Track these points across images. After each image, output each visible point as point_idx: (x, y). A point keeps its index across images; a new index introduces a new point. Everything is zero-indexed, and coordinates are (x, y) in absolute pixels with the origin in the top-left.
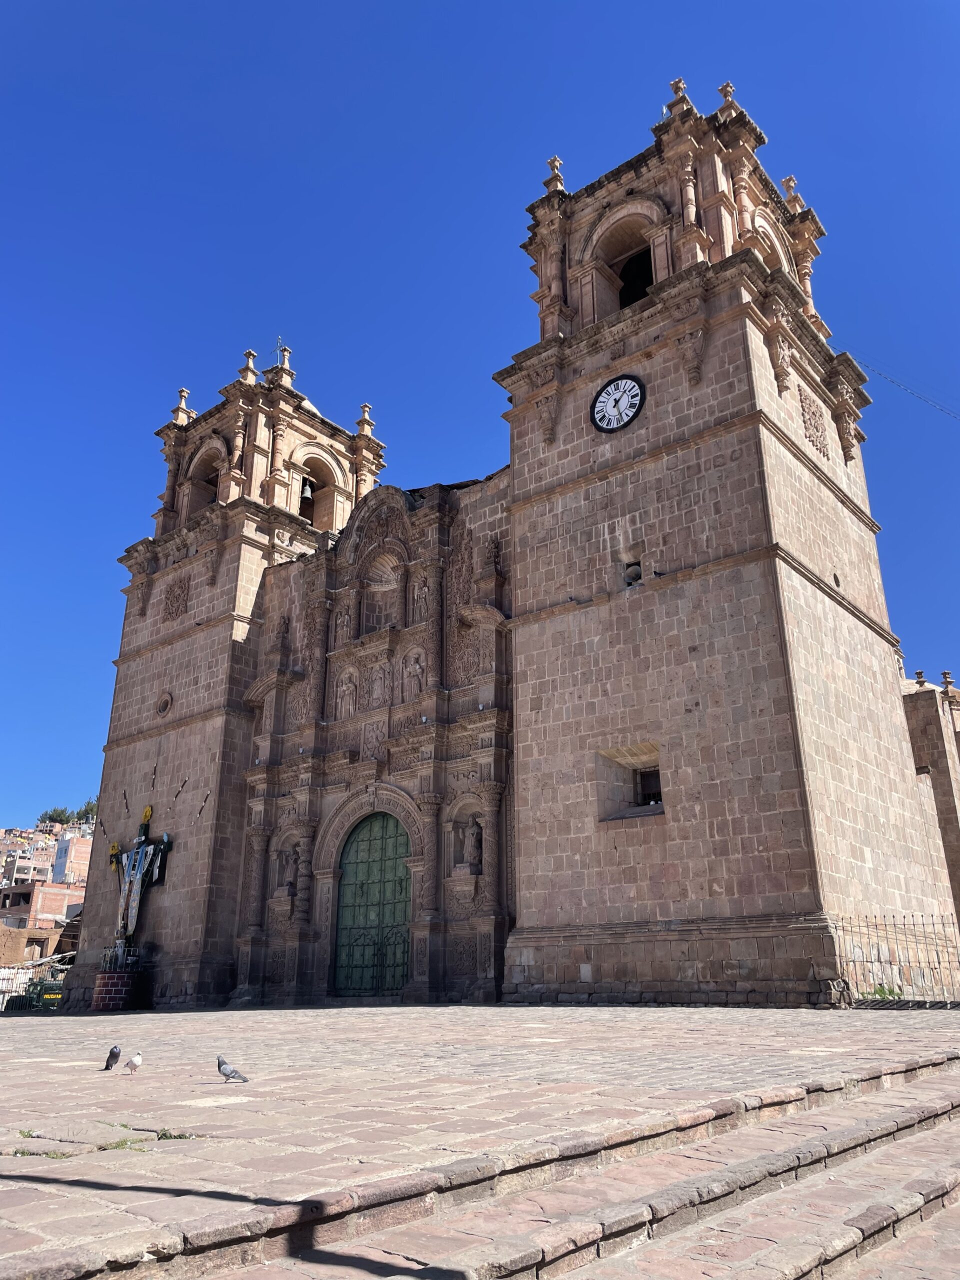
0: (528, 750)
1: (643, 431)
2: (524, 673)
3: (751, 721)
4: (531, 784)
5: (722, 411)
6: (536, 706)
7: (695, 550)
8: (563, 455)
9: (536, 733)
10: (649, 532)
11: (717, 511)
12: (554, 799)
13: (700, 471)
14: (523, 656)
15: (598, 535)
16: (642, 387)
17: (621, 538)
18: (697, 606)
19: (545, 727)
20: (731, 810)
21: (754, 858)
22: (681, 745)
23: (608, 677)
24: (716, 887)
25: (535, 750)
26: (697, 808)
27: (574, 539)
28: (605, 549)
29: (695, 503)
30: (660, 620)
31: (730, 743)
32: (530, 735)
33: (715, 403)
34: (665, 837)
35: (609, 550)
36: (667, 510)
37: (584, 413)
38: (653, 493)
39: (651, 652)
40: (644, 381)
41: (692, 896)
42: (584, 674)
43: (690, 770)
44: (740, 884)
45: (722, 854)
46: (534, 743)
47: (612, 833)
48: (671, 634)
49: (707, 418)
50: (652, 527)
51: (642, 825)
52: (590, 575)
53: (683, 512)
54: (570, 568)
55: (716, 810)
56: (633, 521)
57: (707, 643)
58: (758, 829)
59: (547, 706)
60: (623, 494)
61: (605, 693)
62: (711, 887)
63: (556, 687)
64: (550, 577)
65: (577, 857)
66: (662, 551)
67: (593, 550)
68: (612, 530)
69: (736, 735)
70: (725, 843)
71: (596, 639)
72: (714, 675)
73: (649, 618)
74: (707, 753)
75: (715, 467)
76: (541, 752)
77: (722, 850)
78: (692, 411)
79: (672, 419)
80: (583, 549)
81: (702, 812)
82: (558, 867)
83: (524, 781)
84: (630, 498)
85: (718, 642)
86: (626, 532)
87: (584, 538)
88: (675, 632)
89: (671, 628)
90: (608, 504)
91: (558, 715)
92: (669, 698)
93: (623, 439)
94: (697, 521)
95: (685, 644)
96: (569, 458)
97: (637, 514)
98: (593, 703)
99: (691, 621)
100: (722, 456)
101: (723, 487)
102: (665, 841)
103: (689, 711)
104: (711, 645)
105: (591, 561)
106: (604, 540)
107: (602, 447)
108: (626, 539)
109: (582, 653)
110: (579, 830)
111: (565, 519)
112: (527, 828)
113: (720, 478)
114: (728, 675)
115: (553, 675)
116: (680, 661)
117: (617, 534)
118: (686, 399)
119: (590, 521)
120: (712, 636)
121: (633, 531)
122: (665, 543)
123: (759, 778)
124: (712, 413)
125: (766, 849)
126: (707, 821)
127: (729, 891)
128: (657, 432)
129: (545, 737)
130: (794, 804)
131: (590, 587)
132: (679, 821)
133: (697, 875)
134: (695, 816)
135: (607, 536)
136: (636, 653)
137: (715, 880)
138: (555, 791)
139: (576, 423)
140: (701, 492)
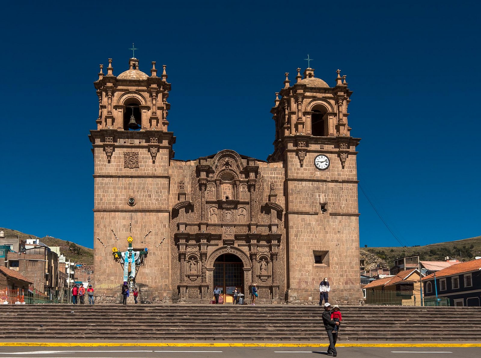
0: (294, 247)
1: (329, 173)
2: (293, 227)
3: (350, 250)
4: (295, 255)
5: (349, 176)
6: (296, 236)
7: (341, 208)
8: (305, 169)
9: (296, 243)
10: (329, 200)
11: (346, 201)
12: (301, 260)
13: (343, 190)
14: (292, 222)
15: (315, 196)
16: (329, 160)
17: (322, 199)
18: (340, 222)
19: (299, 242)
20: (345, 268)
21: (348, 278)
22: (334, 252)
23: (317, 233)
24: (340, 283)
25: (296, 247)
26: (337, 267)
27: (308, 194)
28: (317, 200)
29: (341, 197)
30: (331, 223)
31: (345, 254)
32: (294, 243)
33: (348, 173)
34: (329, 272)
35: (318, 201)
36: (334, 196)
37: (312, 160)
38: (331, 190)
39: (329, 230)
40: (330, 159)
41: (335, 284)
42: (310, 231)
43: (336, 258)
44: (345, 283)
45: (342, 277)
46: (295, 245)
47: (316, 269)
48: (334, 227)
49: (345, 177)
50: (330, 199)
51: (324, 268)
52: (313, 206)
53: (338, 198)
54: (307, 202)
55: (341, 268)
56: (325, 196)
57: (342, 231)
58: (350, 273)
59: (300, 237)
60: (323, 187)
61: (316, 237)
62: (339, 283)
63: (302, 232)
64: (301, 202)
65: (307, 274)
66: (332, 206)
67: (314, 200)
68: (319, 196)
69: (347, 253)
70: (343, 274)
71: (314, 223)
72: (343, 239)
73: (328, 221)
74: (340, 255)
75: (347, 190)
76: (297, 248)
77: (342, 276)
78: (342, 173)
79: (336, 173)
80: (311, 198)
81: (338, 268)
82: (302, 275)
83: (292, 254)
84: (325, 189)
85: (344, 232)
86: (323, 198)
87: (311, 195)
88: (335, 227)
89: (334, 226)
90: (318, 188)
91: (303, 239)
92: (332, 241)
93: (323, 173)
94: (342, 202)
95: (337, 230)
96: (307, 171)
97: (326, 194)
98: (313, 239)
99: (339, 225)
100: (348, 188)
101: (348, 195)
102: (329, 273)
103: (337, 245)
104: (343, 232)
105: (313, 202)
106: (317, 198)
107: (317, 172)
108: (323, 200)
109: (310, 226)
110: (308, 268)
111: (306, 188)
112: (293, 266)
113: (348, 193)
114: (346, 240)
115: (301, 229)
116: (335, 234)
117: (321, 197)
118: (340, 169)
119: (313, 191)
120: (343, 230)
121: (325, 198)
122: (333, 204)
123: (351, 262)
124: (347, 175)
125: (351, 277)
126: (339, 270)
127: (343, 284)
128: (332, 175)
129: (299, 245)
130: (357, 268)
131: (313, 209)
132: (333, 269)
133: (336, 280)
134: (337, 268)
135: (318, 197)
136: (325, 229)
137: (340, 281)
138: (301, 258)
139: (309, 162)
140: (343, 195)
